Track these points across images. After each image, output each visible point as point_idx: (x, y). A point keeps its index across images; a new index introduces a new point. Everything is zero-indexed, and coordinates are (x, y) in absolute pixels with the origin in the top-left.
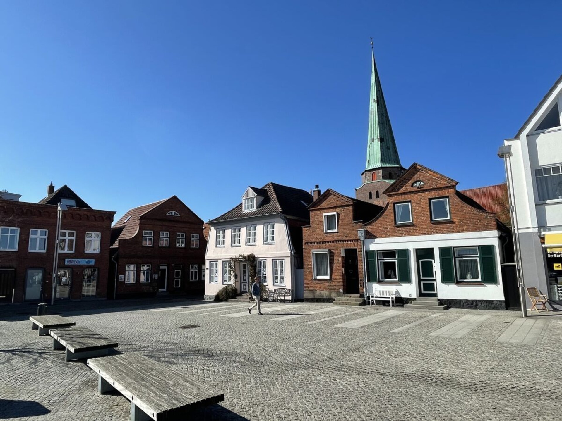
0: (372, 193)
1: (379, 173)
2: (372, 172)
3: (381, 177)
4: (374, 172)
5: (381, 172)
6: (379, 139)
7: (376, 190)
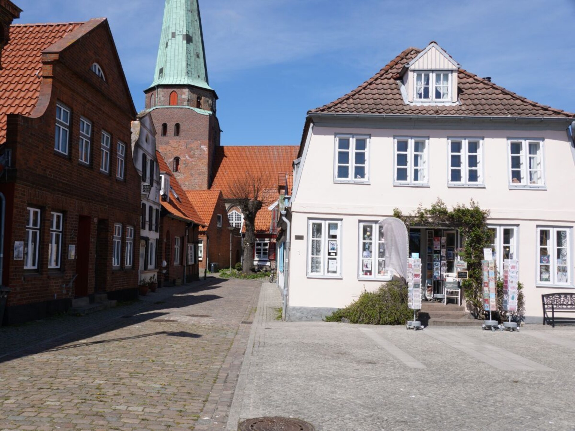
0: (168, 125)
1: (184, 93)
2: (171, 90)
3: (185, 101)
4: (173, 89)
5: (187, 94)
6: (185, 37)
7: (176, 123)
